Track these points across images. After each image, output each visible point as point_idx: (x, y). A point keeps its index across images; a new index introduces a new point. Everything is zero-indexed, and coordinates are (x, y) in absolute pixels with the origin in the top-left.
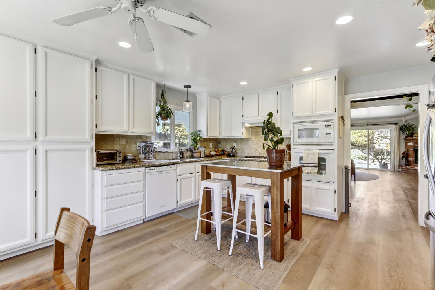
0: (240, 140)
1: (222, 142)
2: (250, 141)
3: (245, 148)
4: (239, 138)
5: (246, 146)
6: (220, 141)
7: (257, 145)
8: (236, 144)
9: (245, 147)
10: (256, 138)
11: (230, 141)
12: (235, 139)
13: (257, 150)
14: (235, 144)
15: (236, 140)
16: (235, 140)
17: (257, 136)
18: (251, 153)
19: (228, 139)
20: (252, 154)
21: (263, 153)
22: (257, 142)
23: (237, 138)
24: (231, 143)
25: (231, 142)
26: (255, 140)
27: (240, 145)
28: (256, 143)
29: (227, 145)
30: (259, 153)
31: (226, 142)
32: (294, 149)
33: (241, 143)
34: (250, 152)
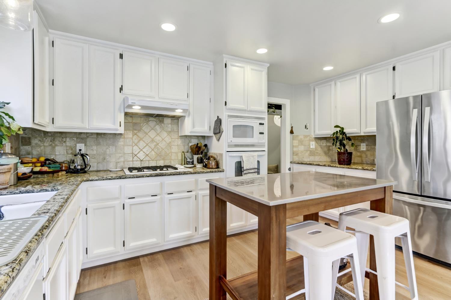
0: (95, 136)
1: (34, 141)
2: (121, 140)
3: (108, 153)
4: (92, 134)
5: (111, 150)
6: (29, 138)
7: (135, 148)
8: (84, 144)
9: (108, 150)
10: (133, 136)
11: (64, 140)
12: (81, 133)
13: (136, 155)
14: (80, 146)
15: (83, 136)
16: (81, 137)
17: (135, 132)
18: (124, 162)
19: (59, 135)
20: (126, 162)
21: (149, 161)
22: (136, 141)
23: (87, 133)
24: (69, 143)
25: (68, 139)
26: (132, 138)
27: (95, 148)
28: (134, 144)
29: (54, 148)
30: (141, 161)
31: (53, 140)
32: (227, 152)
33: (98, 144)
34: (122, 159)
